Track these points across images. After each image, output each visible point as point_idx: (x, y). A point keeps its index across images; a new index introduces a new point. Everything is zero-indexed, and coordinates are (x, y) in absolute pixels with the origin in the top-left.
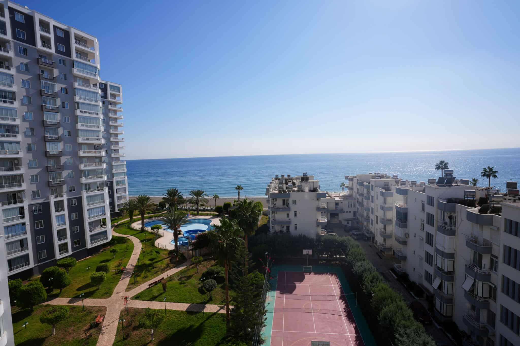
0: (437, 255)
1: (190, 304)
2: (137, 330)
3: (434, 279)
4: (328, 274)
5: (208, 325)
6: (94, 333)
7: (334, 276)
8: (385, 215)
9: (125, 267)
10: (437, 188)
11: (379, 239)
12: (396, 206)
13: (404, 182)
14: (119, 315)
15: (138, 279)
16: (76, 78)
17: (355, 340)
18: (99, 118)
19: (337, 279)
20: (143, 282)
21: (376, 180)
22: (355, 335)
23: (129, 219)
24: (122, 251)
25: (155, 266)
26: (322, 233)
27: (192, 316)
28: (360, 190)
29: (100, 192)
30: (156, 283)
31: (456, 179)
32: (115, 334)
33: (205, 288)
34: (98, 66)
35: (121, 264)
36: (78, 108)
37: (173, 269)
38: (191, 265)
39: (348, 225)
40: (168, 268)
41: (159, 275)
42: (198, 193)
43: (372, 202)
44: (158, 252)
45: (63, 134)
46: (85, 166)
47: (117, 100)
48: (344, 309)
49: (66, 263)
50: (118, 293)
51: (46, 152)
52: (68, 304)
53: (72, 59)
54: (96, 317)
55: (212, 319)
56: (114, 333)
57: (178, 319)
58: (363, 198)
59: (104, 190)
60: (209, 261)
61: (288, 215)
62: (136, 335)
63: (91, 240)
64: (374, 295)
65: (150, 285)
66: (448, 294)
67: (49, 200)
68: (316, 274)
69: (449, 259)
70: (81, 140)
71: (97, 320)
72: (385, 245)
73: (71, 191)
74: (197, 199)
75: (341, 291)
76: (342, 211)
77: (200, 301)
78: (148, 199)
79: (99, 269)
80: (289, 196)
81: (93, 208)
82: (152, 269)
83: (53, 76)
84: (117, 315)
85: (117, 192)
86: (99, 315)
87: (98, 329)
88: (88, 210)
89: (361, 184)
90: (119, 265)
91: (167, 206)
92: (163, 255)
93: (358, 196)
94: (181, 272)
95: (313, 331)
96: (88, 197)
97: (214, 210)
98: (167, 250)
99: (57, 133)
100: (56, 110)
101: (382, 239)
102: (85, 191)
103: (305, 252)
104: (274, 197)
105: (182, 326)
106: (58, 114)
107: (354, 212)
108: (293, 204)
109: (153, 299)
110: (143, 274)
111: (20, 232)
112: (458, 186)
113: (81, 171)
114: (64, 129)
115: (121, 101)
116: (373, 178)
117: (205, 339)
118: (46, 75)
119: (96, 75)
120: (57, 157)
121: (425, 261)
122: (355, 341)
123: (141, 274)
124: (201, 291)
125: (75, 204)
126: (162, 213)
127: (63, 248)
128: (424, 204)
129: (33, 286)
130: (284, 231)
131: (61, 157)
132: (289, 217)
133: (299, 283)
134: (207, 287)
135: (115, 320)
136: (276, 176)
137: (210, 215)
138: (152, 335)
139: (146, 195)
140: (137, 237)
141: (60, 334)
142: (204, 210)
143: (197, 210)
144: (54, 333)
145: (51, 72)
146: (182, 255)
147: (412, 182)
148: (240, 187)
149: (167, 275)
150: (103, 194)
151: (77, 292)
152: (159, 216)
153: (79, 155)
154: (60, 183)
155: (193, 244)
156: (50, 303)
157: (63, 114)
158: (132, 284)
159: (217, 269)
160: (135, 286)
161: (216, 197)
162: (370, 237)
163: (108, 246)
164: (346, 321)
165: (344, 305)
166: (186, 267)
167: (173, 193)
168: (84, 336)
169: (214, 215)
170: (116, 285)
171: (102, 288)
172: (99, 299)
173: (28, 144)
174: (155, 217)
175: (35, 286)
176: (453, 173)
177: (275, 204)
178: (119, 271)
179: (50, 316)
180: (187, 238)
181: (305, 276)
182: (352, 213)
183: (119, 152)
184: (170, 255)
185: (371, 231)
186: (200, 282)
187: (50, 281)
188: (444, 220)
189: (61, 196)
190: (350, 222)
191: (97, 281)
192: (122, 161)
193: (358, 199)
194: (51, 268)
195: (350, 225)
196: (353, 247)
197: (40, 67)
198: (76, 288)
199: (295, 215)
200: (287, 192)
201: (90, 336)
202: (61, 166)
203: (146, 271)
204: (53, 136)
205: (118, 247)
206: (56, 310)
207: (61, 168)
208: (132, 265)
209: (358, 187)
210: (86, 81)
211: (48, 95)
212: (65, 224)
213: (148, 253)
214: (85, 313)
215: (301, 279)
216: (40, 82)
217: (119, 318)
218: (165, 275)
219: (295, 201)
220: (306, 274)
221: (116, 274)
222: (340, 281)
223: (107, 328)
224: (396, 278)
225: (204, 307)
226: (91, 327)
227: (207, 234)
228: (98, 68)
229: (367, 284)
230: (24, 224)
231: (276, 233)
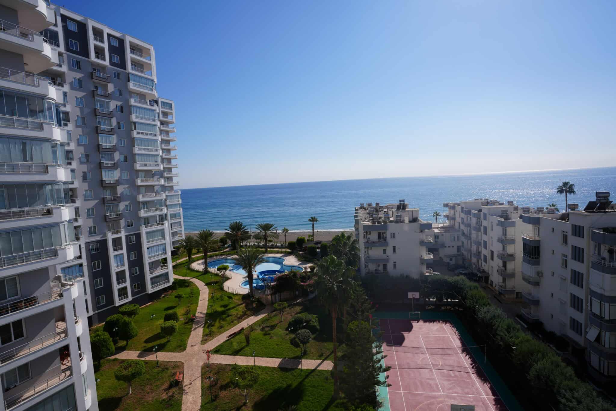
0: (592, 298)
1: (281, 359)
2: (225, 390)
3: (586, 329)
4: (441, 322)
5: (309, 384)
6: (176, 393)
7: (448, 324)
8: (505, 249)
9: (195, 315)
10: (586, 216)
11: (496, 279)
12: (523, 238)
13: (528, 209)
14: (200, 372)
15: (214, 329)
16: (132, 93)
17: (494, 403)
18: (156, 140)
19: (453, 328)
20: (221, 333)
21: (489, 207)
22: (493, 397)
23: (188, 258)
24: (187, 296)
25: (230, 314)
26: (427, 273)
27: (287, 374)
28: (465, 220)
29: (160, 227)
30: (235, 334)
31: (612, 203)
32: (201, 395)
33: (299, 339)
34: (155, 80)
35: (189, 311)
36: (135, 129)
37: (251, 317)
38: (272, 312)
39: (451, 262)
40: (245, 316)
41: (235, 325)
42: (266, 227)
43: (485, 233)
44: (230, 297)
45: (119, 160)
46: (143, 197)
47: (169, 119)
48: (471, 364)
49: (130, 310)
50: (192, 346)
51: (102, 181)
52: (138, 359)
53: (127, 71)
54: (174, 374)
55: (312, 377)
56: (199, 394)
57: (271, 377)
58: (470, 230)
59: (165, 224)
60: (293, 307)
61: (384, 250)
62: (225, 396)
63: (152, 283)
64: (515, 348)
65: (230, 336)
66: (610, 348)
67: (106, 237)
68: (425, 321)
69: (611, 304)
70: (138, 166)
71: (176, 377)
72: (505, 286)
73: (128, 226)
74: (266, 233)
75: (461, 343)
76: (443, 246)
77: (293, 356)
78: (211, 234)
79: (168, 318)
80: (385, 227)
81: (153, 246)
82: (226, 317)
83: (108, 92)
84: (198, 373)
85: (171, 227)
86: (178, 373)
87: (179, 388)
88: (148, 248)
89: (468, 213)
90: (187, 313)
91: (229, 242)
92: (236, 301)
93: (462, 227)
94: (263, 321)
95: (438, 390)
96: (147, 233)
97: (284, 247)
98: (240, 295)
99: (112, 159)
100: (111, 132)
101: (501, 279)
102: (143, 226)
103: (411, 295)
104: (368, 230)
105: (277, 385)
106: (114, 136)
107: (458, 246)
108: (391, 237)
109: (236, 353)
110: (217, 324)
111: (78, 274)
112: (614, 211)
113: (139, 202)
114: (121, 154)
115: (174, 121)
116: (483, 204)
117: (309, 401)
118: (100, 91)
119: (153, 90)
120: (113, 187)
121: (571, 306)
122: (495, 405)
123: (215, 323)
124: (294, 343)
125: (133, 242)
126: (225, 251)
127: (123, 292)
128: (566, 236)
129: (100, 337)
130: (380, 271)
131: (118, 187)
132: (385, 254)
133: (407, 332)
134: (302, 339)
135: (196, 378)
136: (361, 204)
137: (281, 252)
138: (246, 396)
139: (209, 230)
140: (200, 280)
141: (137, 393)
142: (272, 247)
143: (265, 247)
144: (130, 392)
145: (105, 88)
146: (259, 301)
147: (538, 208)
148: (314, 219)
149: (248, 325)
150: (163, 229)
151: (145, 344)
152: (222, 255)
153: (137, 184)
154: (117, 216)
155: (273, 287)
156: (118, 356)
157: (119, 137)
158: (207, 335)
159: (306, 316)
160: (211, 338)
161: (285, 231)
162: (482, 277)
163: (169, 291)
164: (477, 379)
165: (470, 360)
166: (266, 314)
167: (237, 227)
168: (164, 396)
169: (286, 253)
170: (189, 336)
171: (174, 340)
172: (173, 353)
173: (83, 172)
174: (217, 255)
175: (102, 337)
176: (609, 196)
177: (369, 238)
178: (189, 320)
179: (125, 373)
180: (263, 280)
181: (413, 324)
182: (456, 248)
183: (172, 181)
184: (244, 301)
185: (483, 270)
186: (287, 332)
187: (114, 331)
188: (599, 254)
189: (119, 232)
190: (454, 259)
191: (168, 331)
192: (177, 191)
193: (463, 230)
194: (115, 317)
195: (453, 262)
196: (471, 289)
197: (94, 82)
198: (144, 340)
199: (394, 250)
200: (383, 224)
201: (172, 396)
202: (118, 197)
203: (220, 319)
204: (109, 162)
205: (181, 291)
206: (131, 366)
207: (118, 200)
208: (201, 313)
209: (463, 216)
210: (142, 97)
211: (103, 115)
212: (124, 265)
213: (218, 299)
214: (160, 369)
215: (409, 329)
216: (95, 99)
217: (200, 375)
218: (245, 324)
219: (394, 234)
220: (414, 322)
221: (186, 323)
222: (457, 330)
223: (190, 388)
224: (526, 326)
225: (300, 363)
226: (171, 386)
227: (288, 275)
228: (155, 81)
229: (502, 334)
230: (81, 265)
231: (369, 273)
